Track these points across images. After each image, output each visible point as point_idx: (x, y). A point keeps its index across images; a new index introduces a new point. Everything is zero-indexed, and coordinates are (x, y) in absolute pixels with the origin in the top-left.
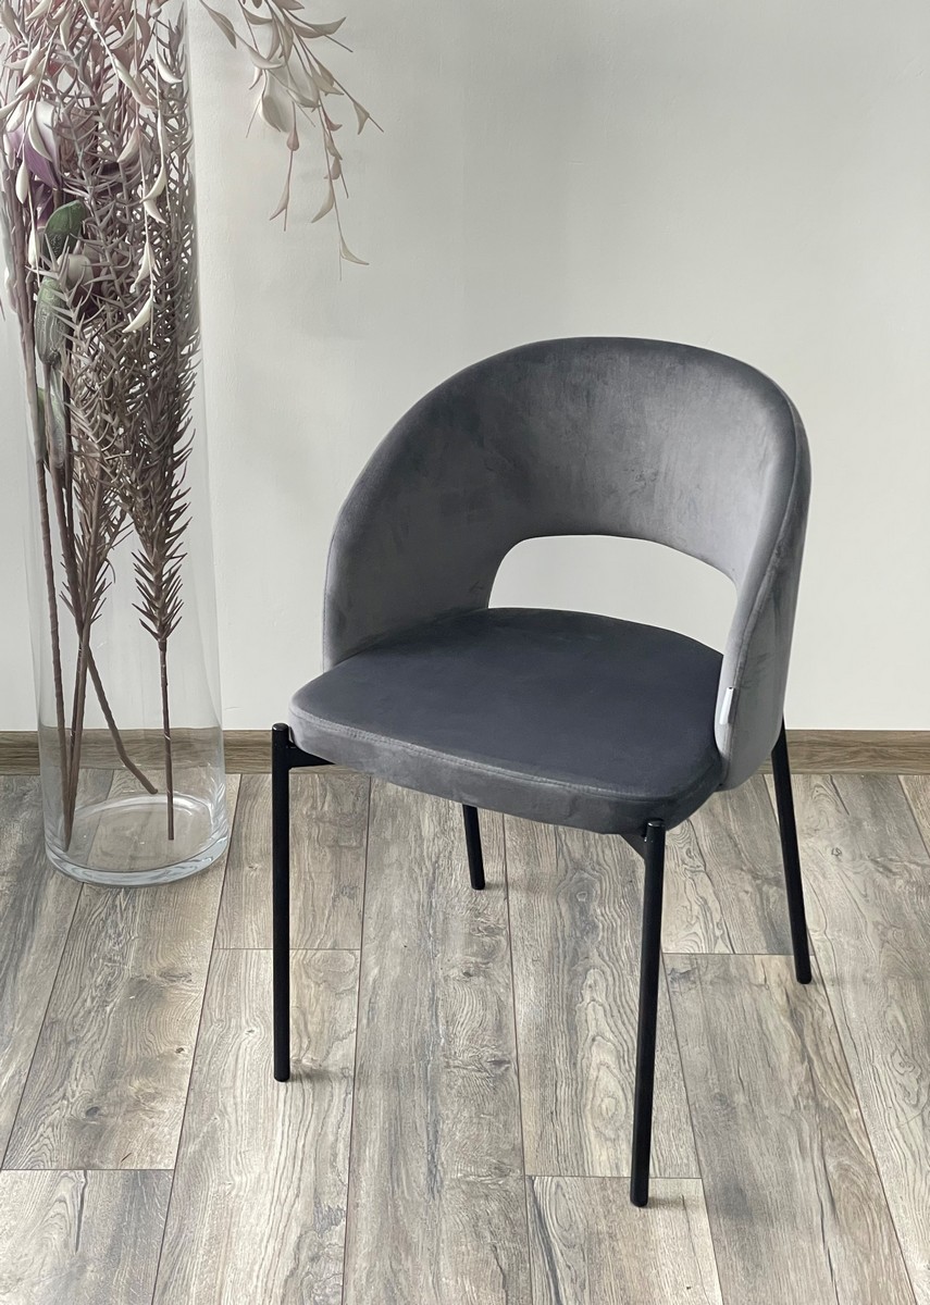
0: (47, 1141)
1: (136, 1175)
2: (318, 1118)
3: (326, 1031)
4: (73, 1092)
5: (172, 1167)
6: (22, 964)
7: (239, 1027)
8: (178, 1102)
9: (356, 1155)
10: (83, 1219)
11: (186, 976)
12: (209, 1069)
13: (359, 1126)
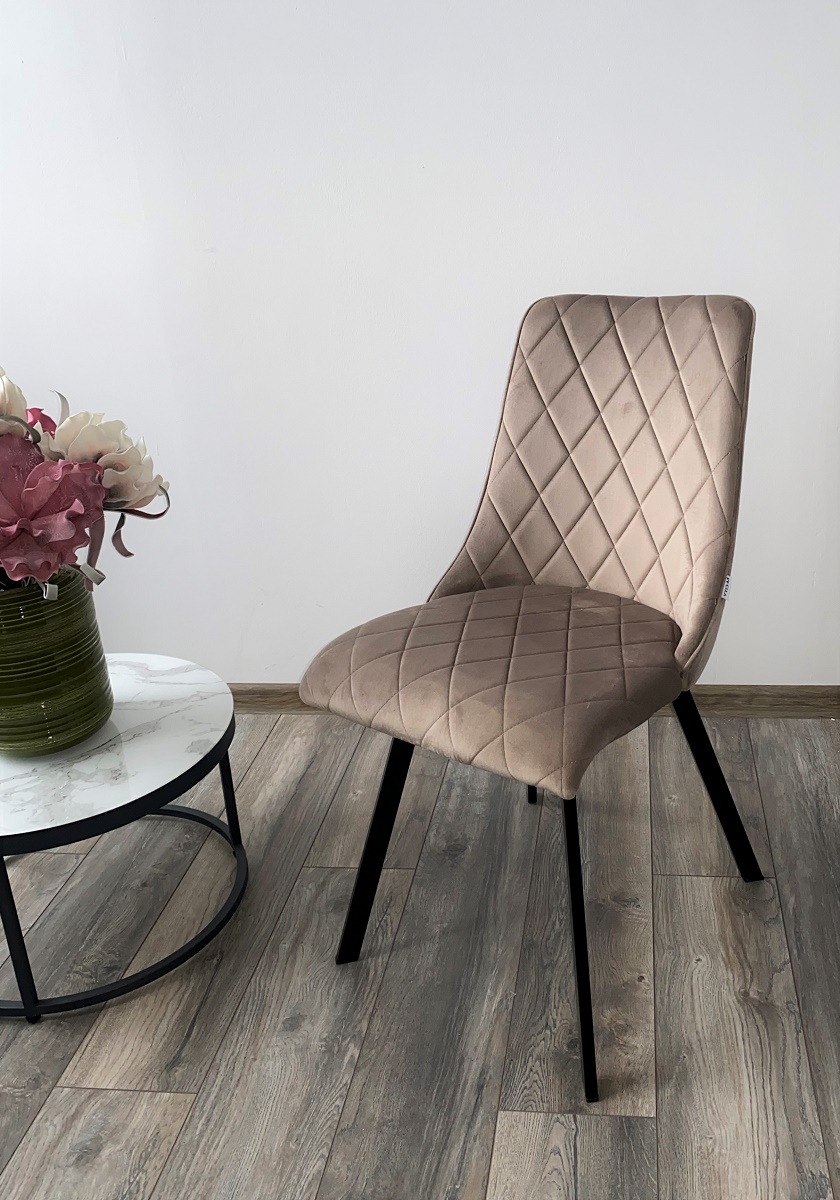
0: (537, 1078)
1: (622, 1122)
2: (777, 1059)
3: (764, 962)
4: (554, 1021)
5: (653, 1115)
6: (500, 885)
7: (688, 955)
8: (648, 1037)
9: (823, 1107)
10: (579, 1178)
11: (635, 902)
12: (669, 999)
13: (818, 1071)
